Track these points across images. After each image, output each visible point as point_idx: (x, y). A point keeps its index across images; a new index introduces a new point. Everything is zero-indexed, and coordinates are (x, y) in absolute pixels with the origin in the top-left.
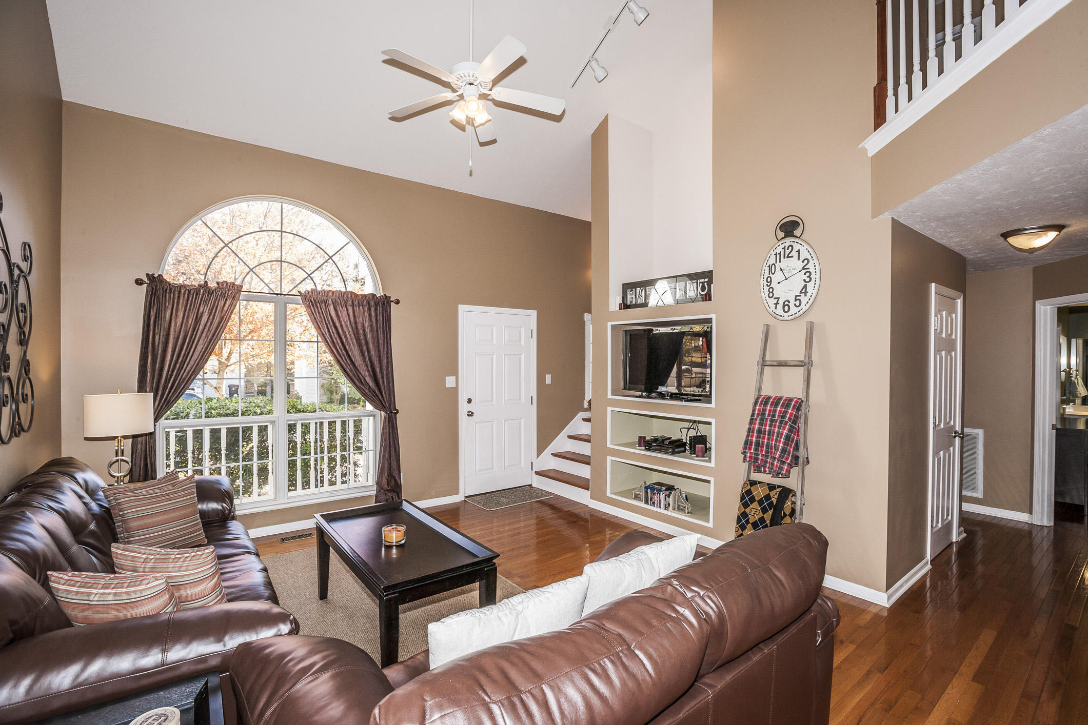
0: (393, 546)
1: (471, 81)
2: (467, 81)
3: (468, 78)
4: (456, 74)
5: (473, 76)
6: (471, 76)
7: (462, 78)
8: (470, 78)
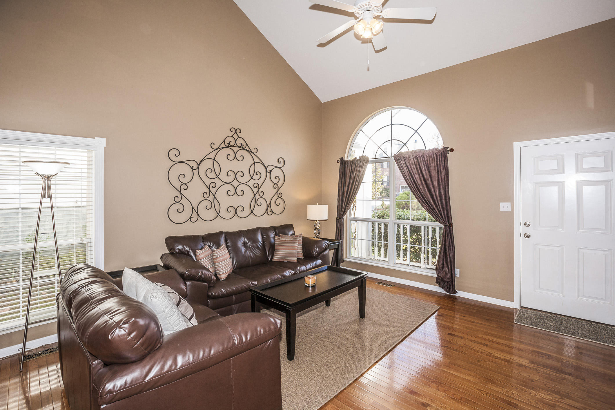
0: (309, 286)
1: (368, 9)
2: (365, 9)
3: (365, 7)
4: (358, 6)
5: (369, 5)
6: (367, 5)
7: (362, 8)
8: (367, 7)
